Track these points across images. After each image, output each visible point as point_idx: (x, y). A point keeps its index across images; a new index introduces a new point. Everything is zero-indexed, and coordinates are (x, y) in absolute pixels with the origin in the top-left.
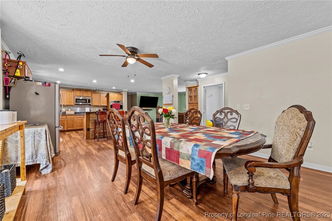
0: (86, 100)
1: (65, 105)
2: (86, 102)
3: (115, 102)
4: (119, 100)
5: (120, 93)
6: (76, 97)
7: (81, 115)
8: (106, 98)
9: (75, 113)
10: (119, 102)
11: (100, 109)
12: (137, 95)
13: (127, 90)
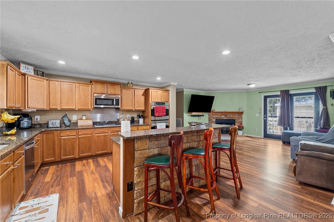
0: (113, 100)
1: (77, 109)
2: (113, 104)
3: (159, 104)
4: (163, 101)
5: (164, 88)
6: (95, 95)
7: (104, 127)
8: (143, 98)
9: (94, 123)
10: (163, 104)
11: (133, 116)
12: (185, 93)
13: (176, 84)
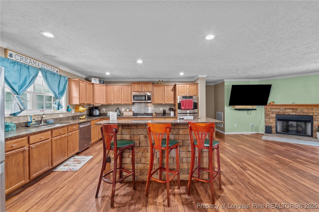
0: (145, 96)
2: (145, 100)
3: (185, 98)
5: (194, 83)
6: (133, 93)
9: (134, 114)
10: (191, 97)
11: (165, 109)
12: (225, 84)
13: (205, 76)
